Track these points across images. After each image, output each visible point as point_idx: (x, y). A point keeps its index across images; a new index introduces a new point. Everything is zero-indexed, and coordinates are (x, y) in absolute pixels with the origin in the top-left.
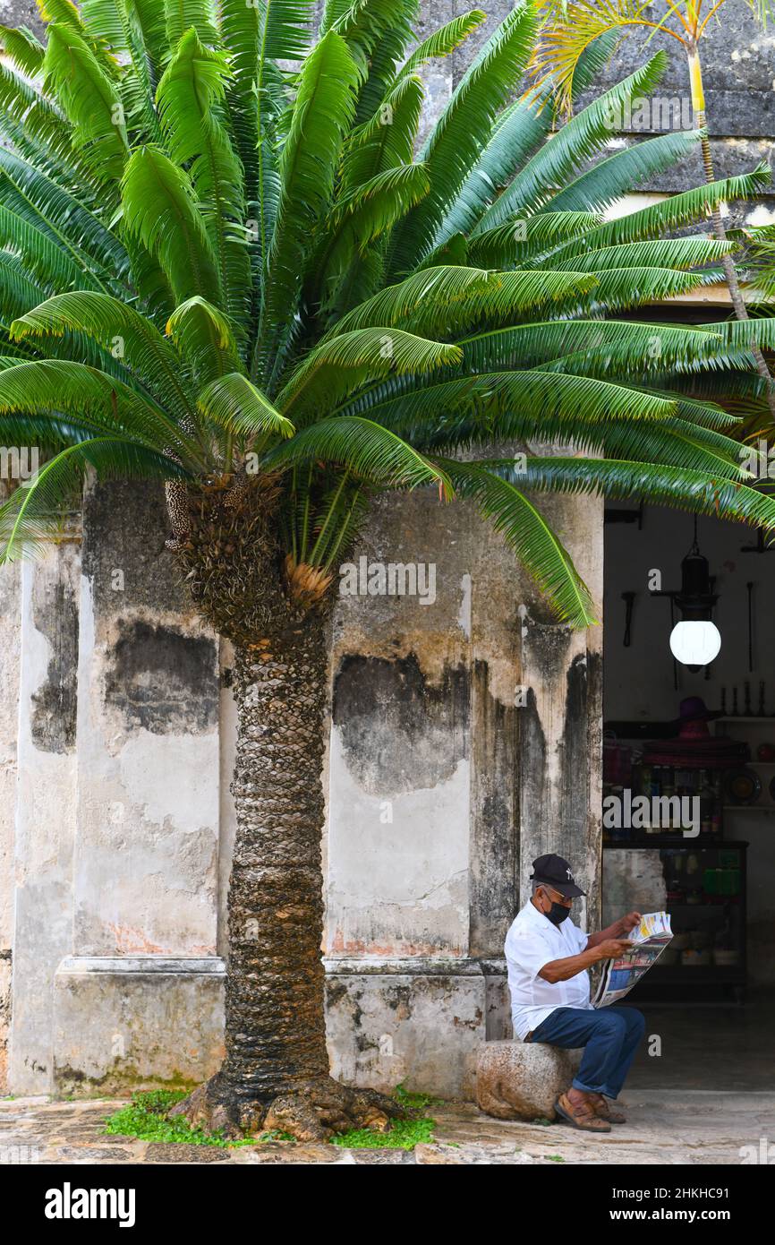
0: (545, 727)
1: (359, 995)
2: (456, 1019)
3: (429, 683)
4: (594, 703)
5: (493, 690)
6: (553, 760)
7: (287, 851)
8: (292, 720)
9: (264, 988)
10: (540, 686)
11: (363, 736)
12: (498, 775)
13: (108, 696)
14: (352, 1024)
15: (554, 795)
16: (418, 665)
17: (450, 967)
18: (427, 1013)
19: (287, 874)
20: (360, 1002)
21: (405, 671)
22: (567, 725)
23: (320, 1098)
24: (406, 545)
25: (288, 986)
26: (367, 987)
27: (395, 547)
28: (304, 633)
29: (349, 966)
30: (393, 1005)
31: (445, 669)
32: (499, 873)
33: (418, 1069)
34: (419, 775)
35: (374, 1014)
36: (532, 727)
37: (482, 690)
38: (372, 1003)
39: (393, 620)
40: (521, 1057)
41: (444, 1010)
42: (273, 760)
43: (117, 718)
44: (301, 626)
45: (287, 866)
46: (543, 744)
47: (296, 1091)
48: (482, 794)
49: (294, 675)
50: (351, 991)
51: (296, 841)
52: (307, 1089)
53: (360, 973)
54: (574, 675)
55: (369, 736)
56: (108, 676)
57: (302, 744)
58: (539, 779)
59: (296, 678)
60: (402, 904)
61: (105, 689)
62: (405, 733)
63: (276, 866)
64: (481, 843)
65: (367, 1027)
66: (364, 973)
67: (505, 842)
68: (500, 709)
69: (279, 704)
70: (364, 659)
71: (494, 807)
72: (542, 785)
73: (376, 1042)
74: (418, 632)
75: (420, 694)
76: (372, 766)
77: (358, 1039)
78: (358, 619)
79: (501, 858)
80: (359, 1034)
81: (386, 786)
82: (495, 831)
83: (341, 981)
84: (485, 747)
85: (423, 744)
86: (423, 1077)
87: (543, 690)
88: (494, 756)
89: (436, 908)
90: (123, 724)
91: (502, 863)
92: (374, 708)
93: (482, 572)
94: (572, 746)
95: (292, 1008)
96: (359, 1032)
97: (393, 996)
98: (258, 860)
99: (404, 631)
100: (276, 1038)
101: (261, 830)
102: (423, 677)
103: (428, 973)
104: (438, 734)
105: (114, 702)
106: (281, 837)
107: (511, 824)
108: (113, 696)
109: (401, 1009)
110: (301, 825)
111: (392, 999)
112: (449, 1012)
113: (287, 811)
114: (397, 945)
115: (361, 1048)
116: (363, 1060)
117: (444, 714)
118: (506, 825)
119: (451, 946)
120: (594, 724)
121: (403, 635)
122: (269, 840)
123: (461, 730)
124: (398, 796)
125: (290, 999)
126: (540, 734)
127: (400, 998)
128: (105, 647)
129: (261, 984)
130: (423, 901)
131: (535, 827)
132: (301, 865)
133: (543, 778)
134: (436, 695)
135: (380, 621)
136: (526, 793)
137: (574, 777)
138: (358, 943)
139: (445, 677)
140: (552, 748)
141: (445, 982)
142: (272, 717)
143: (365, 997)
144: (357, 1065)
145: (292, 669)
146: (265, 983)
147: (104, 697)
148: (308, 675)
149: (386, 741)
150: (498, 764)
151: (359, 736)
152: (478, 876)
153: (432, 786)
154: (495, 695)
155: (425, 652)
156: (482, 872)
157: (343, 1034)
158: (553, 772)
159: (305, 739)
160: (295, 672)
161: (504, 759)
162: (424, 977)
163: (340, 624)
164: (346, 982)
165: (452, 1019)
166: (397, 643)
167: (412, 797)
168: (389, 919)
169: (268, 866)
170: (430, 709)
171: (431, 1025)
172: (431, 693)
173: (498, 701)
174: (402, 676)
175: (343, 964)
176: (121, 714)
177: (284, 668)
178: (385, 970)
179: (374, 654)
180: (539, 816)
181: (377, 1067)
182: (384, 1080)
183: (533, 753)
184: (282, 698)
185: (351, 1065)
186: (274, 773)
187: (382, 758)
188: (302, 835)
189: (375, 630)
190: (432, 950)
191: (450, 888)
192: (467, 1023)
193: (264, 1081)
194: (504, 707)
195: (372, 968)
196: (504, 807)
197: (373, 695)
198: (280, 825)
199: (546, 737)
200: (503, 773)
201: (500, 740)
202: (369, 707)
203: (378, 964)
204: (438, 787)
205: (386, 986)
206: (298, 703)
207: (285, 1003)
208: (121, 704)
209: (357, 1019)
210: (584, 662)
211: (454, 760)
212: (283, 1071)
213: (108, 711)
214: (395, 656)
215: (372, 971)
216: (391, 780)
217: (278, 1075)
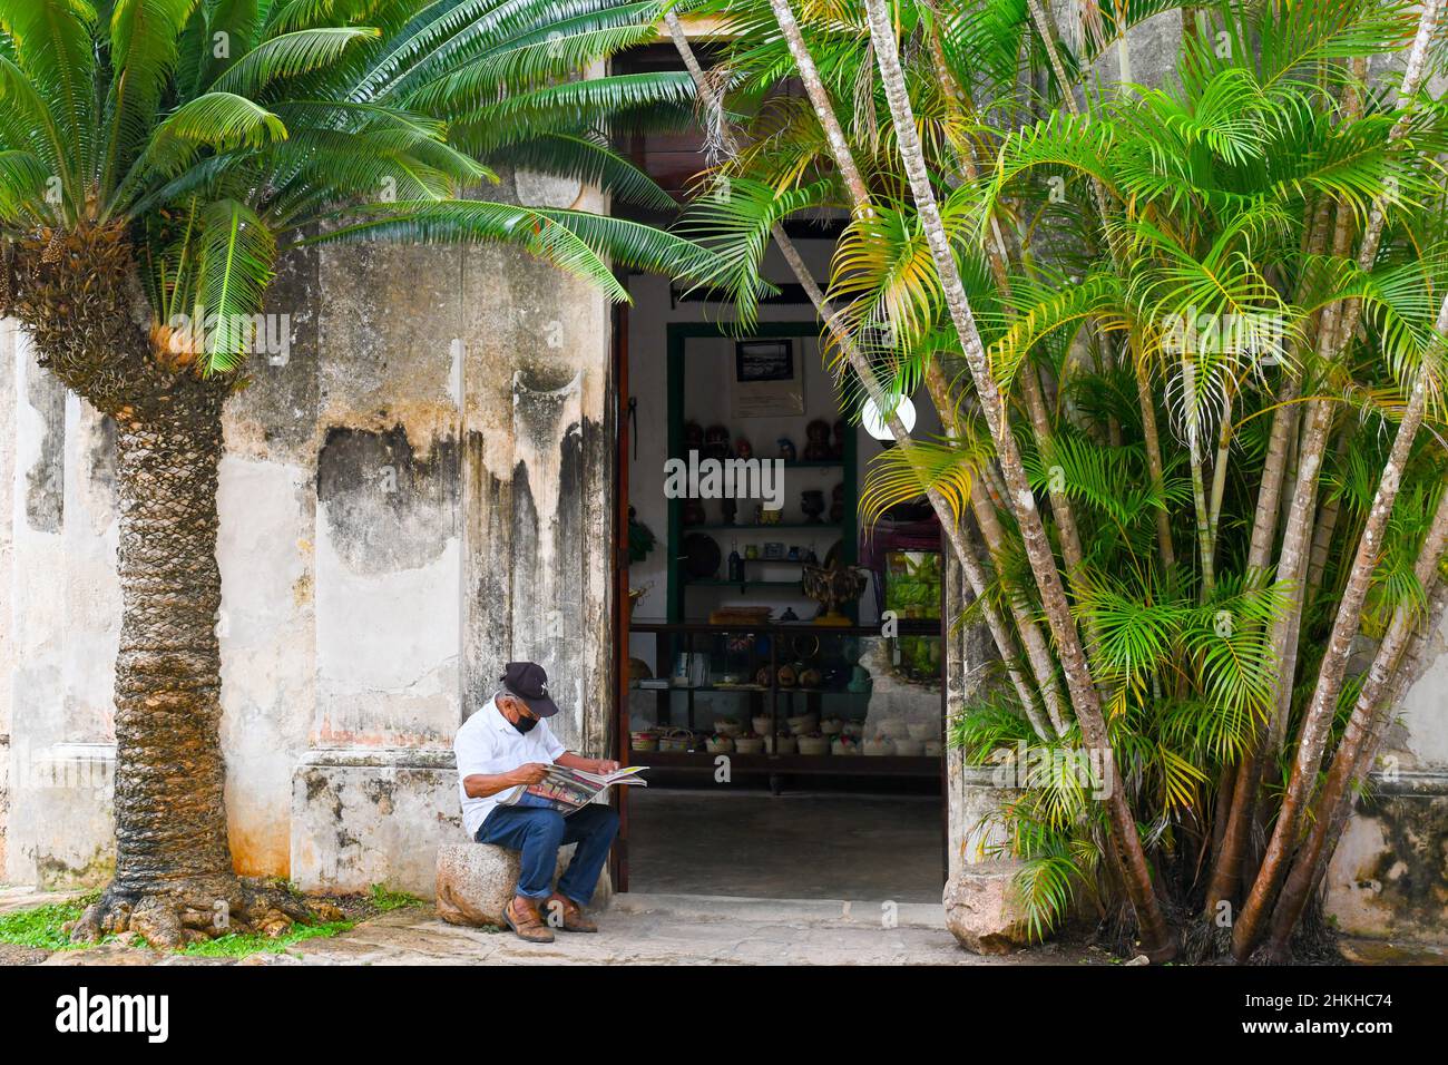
0: (537, 502)
1: (340, 788)
2: (440, 814)
3: (416, 456)
4: (594, 475)
5: (488, 463)
6: (547, 536)
7: (160, 635)
8: (160, 493)
9: (137, 780)
10: (532, 458)
11: (349, 513)
12: (493, 554)
13: (94, 473)
14: (333, 818)
15: (548, 575)
16: (405, 437)
17: (434, 759)
18: (409, 807)
19: (158, 659)
20: (341, 795)
21: (392, 443)
22: (561, 500)
23: (195, 899)
24: (392, 309)
25: (159, 778)
26: (348, 779)
27: (381, 311)
28: (172, 400)
29: (332, 757)
30: (375, 799)
31: (434, 441)
32: (495, 659)
33: (401, 868)
34: (406, 554)
35: (356, 808)
36: (524, 502)
37: (476, 463)
38: (354, 797)
39: (379, 389)
40: (466, 857)
41: (427, 805)
42: (143, 537)
43: (103, 496)
44: (167, 392)
45: (160, 650)
46: (536, 521)
47: (168, 892)
48: (477, 575)
49: (164, 445)
50: (332, 783)
51: (171, 623)
52: (180, 889)
53: (342, 765)
54: (568, 446)
55: (355, 513)
56: (94, 452)
57: (174, 519)
58: (532, 559)
59: (166, 449)
60: (391, 692)
61: (91, 466)
62: (392, 510)
63: (148, 650)
64: (476, 627)
65: (350, 822)
66: (347, 765)
67: (501, 626)
68: (495, 483)
69: (146, 476)
70: (349, 431)
71: (489, 588)
72: (534, 565)
73: (358, 838)
74: (405, 402)
75: (407, 468)
76: (359, 544)
77: (339, 834)
78: (343, 388)
79: (496, 643)
80: (340, 830)
81: (373, 565)
82: (491, 615)
83: (320, 772)
84: (480, 524)
85: (411, 521)
86: (406, 877)
87: (536, 462)
88: (489, 533)
89: (425, 696)
90: (109, 502)
91: (498, 649)
92: (360, 483)
93: (476, 336)
94: (566, 522)
95: (165, 802)
96: (340, 827)
97: (374, 790)
98: (132, 643)
99: (391, 400)
100: (150, 834)
101: (135, 612)
102: (411, 450)
103: (412, 765)
104: (426, 510)
105: (99, 479)
106: (153, 620)
107: (507, 607)
108: (100, 473)
109: (383, 803)
110: (175, 607)
111: (373, 793)
112: (433, 808)
113: (158, 592)
114: (386, 735)
115: (343, 844)
116: (345, 856)
117: (432, 489)
118: (502, 608)
119: (441, 737)
120: (593, 499)
121: (389, 405)
122: (142, 622)
123: (450, 506)
124: (386, 576)
125: (162, 792)
126: (532, 509)
127: (382, 792)
128: (90, 423)
129: (133, 776)
130: (412, 689)
131: (527, 611)
132: (177, 649)
133: (536, 556)
134: (425, 469)
135: (366, 390)
136: (518, 572)
137: (568, 556)
138: (346, 732)
139: (433, 450)
140: (545, 524)
141: (428, 776)
142: (138, 490)
143: (346, 789)
144: (339, 862)
145: (161, 438)
146: (137, 775)
147: (90, 474)
148: (182, 445)
149: (372, 519)
150: (493, 543)
151: (345, 514)
152: (473, 662)
153: (421, 566)
154: (490, 469)
155: (412, 423)
156: (477, 658)
157: (323, 828)
158: (547, 551)
159: (175, 514)
160: (164, 441)
161: (500, 537)
162: (406, 769)
163: (325, 394)
164: (326, 774)
165: (436, 814)
166: (383, 414)
167: (399, 579)
168: (377, 708)
169: (141, 649)
170: (417, 483)
171: (415, 821)
172: (419, 467)
173: (492, 474)
174: (389, 449)
175: (326, 755)
176: (107, 492)
177: (152, 437)
178: (368, 762)
179: (360, 426)
180: (531, 598)
181: (359, 864)
182: (366, 879)
183: (526, 530)
184: (149, 470)
185: (332, 862)
186: (144, 550)
187: (370, 535)
188: (179, 616)
189: (361, 400)
190: (422, 741)
191: (440, 675)
192: (451, 819)
193: (137, 879)
194: (499, 481)
195: (355, 760)
196: (500, 589)
197: (359, 469)
198: (151, 606)
199: (539, 513)
200: (499, 552)
201: (495, 516)
202: (354, 481)
203: (361, 756)
204: (427, 567)
205: (367, 779)
206: (167, 475)
207: (157, 797)
208: (107, 481)
209: (338, 813)
210: (579, 431)
211: (443, 538)
212: (157, 869)
213: (95, 488)
214: (382, 427)
215: (354, 763)
216: (379, 559)
217: (151, 873)
